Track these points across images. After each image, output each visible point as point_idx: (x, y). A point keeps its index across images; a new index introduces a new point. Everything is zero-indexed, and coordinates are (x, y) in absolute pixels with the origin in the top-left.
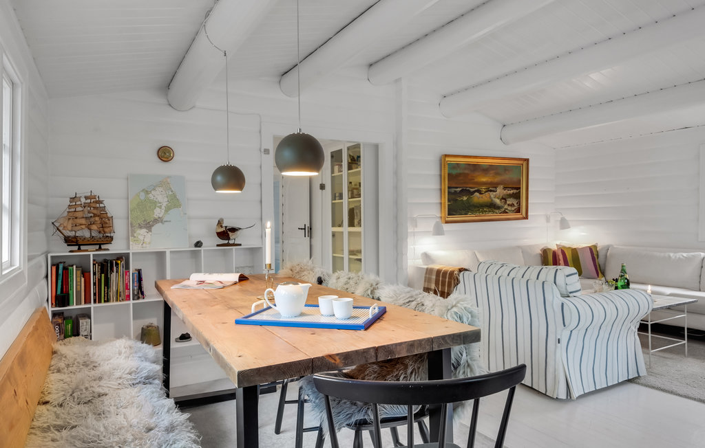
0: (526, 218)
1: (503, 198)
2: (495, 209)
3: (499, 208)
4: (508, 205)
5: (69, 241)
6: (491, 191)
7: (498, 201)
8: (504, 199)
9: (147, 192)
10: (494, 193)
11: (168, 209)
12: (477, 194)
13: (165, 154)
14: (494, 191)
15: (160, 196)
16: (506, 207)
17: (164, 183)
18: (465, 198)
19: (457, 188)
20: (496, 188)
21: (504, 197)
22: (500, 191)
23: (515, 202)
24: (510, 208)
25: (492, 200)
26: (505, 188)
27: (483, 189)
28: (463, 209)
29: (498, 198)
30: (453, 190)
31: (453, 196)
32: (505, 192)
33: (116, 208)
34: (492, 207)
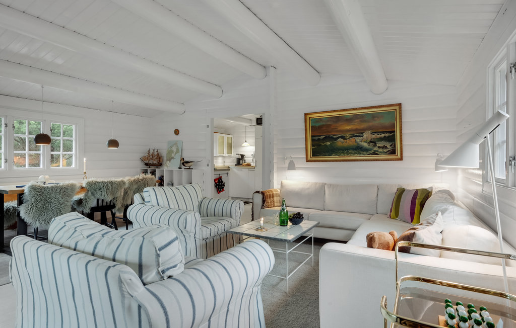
0: (401, 159)
1: (371, 142)
2: (362, 151)
3: (366, 150)
4: (379, 147)
5: (146, 164)
6: (356, 136)
7: (365, 145)
8: (373, 142)
9: (171, 147)
10: (360, 138)
11: (176, 153)
12: (342, 140)
13: (177, 132)
14: (359, 136)
15: (174, 149)
16: (376, 149)
17: (176, 144)
18: (328, 143)
19: (320, 136)
20: (362, 133)
21: (373, 140)
22: (367, 135)
23: (388, 145)
24: (381, 150)
25: (358, 144)
26: (373, 133)
27: (347, 135)
28: (327, 152)
29: (365, 142)
30: (316, 138)
31: (317, 142)
32: (374, 136)
33: (164, 154)
34: (359, 149)
